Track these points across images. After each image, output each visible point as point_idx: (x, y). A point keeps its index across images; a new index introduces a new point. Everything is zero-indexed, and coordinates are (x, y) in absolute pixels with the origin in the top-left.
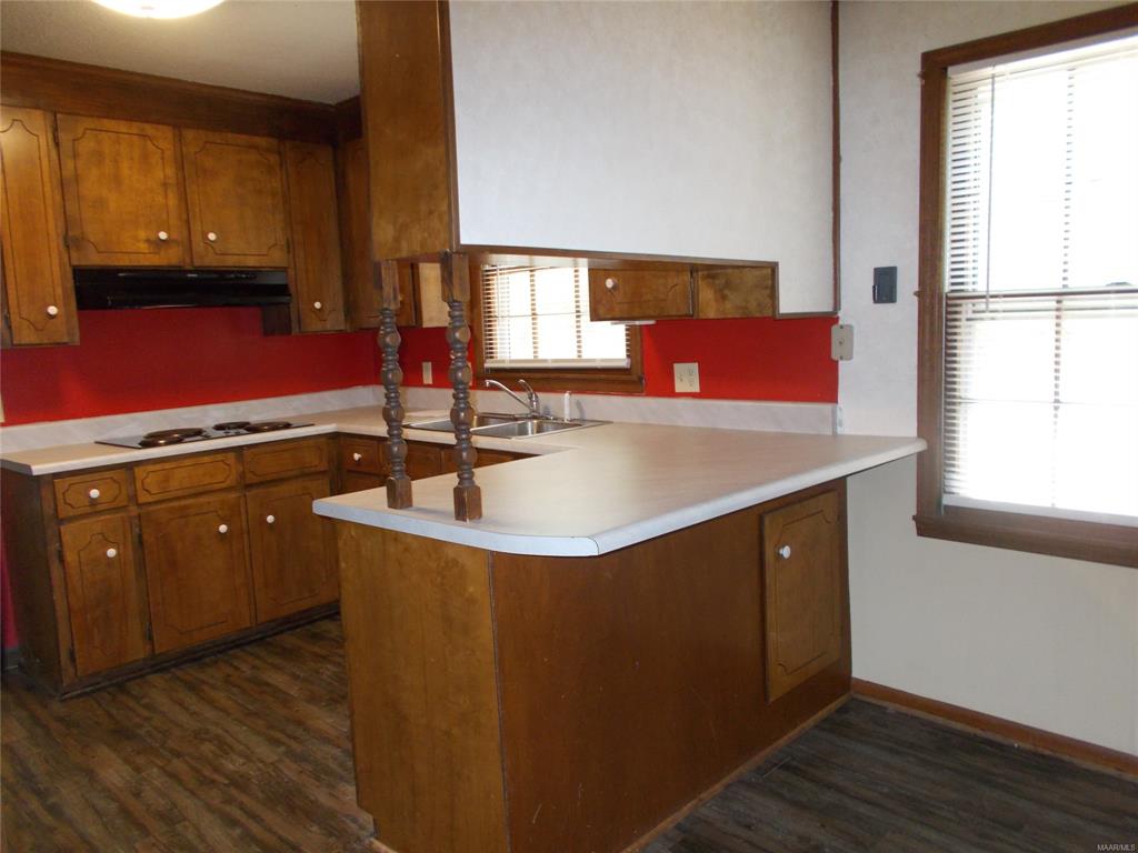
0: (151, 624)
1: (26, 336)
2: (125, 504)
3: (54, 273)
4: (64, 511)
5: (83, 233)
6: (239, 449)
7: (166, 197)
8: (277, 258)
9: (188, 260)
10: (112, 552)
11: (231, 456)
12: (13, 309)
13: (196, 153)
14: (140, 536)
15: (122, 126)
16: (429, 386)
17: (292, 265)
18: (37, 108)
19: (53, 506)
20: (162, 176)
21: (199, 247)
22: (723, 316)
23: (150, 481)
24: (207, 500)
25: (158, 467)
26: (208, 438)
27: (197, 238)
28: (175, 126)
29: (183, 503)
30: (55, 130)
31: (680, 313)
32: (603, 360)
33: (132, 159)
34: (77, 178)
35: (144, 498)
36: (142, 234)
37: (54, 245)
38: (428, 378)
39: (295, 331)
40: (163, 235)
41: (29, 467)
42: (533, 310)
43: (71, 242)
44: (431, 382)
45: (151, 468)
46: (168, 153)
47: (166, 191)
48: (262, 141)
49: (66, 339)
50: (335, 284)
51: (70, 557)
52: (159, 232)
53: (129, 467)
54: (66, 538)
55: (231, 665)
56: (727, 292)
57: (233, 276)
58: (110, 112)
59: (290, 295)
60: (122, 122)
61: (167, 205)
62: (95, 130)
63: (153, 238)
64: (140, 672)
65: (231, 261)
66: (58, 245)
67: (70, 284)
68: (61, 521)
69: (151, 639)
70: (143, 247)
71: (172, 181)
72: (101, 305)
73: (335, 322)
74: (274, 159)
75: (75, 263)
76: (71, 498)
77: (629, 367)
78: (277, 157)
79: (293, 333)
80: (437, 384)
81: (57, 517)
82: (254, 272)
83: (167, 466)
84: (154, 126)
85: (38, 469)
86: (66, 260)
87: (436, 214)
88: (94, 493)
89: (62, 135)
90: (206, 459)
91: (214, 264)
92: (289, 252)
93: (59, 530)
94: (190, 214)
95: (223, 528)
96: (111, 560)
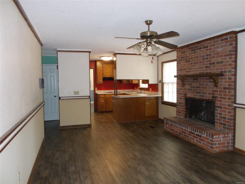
0: (106, 108)
1: (99, 83)
2: (104, 97)
3: (101, 78)
10: (103, 101)
12: (98, 81)
14: (105, 100)
18: (101, 64)
20: (111, 69)
23: (107, 96)
29: (109, 98)
33: (108, 68)
34: (104, 70)
35: (106, 97)
36: (109, 74)
37: (101, 75)
40: (110, 74)
43: (103, 75)
44: (136, 89)
49: (102, 83)
51: (100, 101)
53: (105, 94)
62: (106, 65)
64: (104, 112)
67: (102, 79)
68: (99, 98)
69: (106, 110)
70: (109, 75)
72: (105, 80)
73: (126, 82)
75: (103, 77)
76: (100, 96)
85: (98, 94)
88: (102, 96)
89: (103, 66)
96: (103, 102)
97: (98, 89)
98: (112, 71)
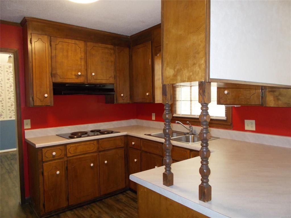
0: (68, 195)
1: (38, 103)
2: (63, 157)
3: (48, 85)
4: (45, 159)
5: (56, 72)
6: (98, 140)
7: (81, 62)
8: (112, 81)
9: (86, 81)
10: (58, 172)
11: (95, 142)
12: (35, 95)
13: (90, 49)
14: (67, 167)
15: (70, 41)
16: (154, 120)
17: (115, 83)
18: (46, 35)
19: (41, 158)
20: (80, 56)
21: (89, 77)
22: (277, 106)
23: (71, 150)
24: (88, 156)
25: (74, 145)
26: (89, 136)
27: (89, 74)
28: (85, 41)
29: (80, 156)
30: (50, 42)
31: (255, 104)
32: (216, 117)
33: (72, 51)
34: (56, 56)
35: (69, 155)
36: (74, 73)
37: (48, 76)
38: (154, 118)
39: (115, 102)
40: (79, 74)
41: (35, 145)
42: (191, 99)
43: (53, 75)
44: (154, 119)
45: (72, 145)
46: (82, 49)
47: (81, 60)
48: (110, 46)
49: (49, 104)
50: (128, 89)
51: (46, 174)
52: (78, 72)
53: (65, 145)
54: (45, 168)
55: (92, 210)
56: (280, 97)
57: (99, 86)
58: (67, 36)
59: (114, 92)
60: (70, 40)
61: (81, 65)
62: (62, 42)
63: (76, 74)
64: (64, 210)
65: (98, 82)
66: (49, 76)
67: (52, 88)
68: (43, 162)
69: (68, 200)
70: (74, 77)
71: (83, 57)
72: (60, 94)
73: (127, 100)
74: (112, 51)
75: (54, 81)
76: (47, 155)
77: (226, 120)
78: (113, 51)
79: (115, 103)
80: (157, 120)
81: (42, 161)
82: (104, 85)
83: (77, 145)
84: (79, 41)
85: (38, 145)
86: (51, 80)
87: (197, 65)
88: (54, 153)
89: (52, 43)
90: (88, 143)
91: (93, 82)
92: (115, 79)
93: (43, 165)
94: (88, 68)
95: (92, 165)
96: (58, 175)
97: (34, 126)
98: (86, 62)
